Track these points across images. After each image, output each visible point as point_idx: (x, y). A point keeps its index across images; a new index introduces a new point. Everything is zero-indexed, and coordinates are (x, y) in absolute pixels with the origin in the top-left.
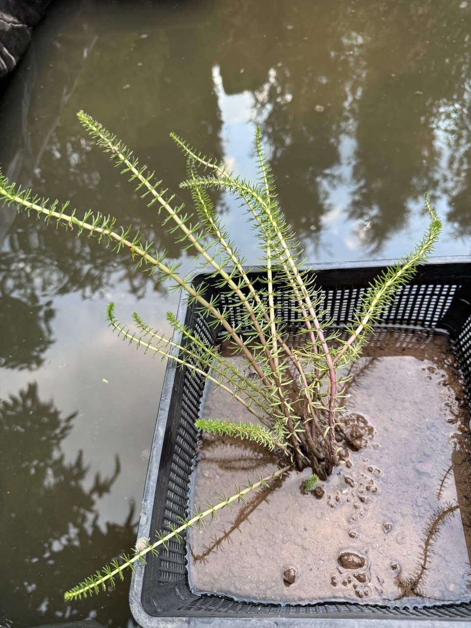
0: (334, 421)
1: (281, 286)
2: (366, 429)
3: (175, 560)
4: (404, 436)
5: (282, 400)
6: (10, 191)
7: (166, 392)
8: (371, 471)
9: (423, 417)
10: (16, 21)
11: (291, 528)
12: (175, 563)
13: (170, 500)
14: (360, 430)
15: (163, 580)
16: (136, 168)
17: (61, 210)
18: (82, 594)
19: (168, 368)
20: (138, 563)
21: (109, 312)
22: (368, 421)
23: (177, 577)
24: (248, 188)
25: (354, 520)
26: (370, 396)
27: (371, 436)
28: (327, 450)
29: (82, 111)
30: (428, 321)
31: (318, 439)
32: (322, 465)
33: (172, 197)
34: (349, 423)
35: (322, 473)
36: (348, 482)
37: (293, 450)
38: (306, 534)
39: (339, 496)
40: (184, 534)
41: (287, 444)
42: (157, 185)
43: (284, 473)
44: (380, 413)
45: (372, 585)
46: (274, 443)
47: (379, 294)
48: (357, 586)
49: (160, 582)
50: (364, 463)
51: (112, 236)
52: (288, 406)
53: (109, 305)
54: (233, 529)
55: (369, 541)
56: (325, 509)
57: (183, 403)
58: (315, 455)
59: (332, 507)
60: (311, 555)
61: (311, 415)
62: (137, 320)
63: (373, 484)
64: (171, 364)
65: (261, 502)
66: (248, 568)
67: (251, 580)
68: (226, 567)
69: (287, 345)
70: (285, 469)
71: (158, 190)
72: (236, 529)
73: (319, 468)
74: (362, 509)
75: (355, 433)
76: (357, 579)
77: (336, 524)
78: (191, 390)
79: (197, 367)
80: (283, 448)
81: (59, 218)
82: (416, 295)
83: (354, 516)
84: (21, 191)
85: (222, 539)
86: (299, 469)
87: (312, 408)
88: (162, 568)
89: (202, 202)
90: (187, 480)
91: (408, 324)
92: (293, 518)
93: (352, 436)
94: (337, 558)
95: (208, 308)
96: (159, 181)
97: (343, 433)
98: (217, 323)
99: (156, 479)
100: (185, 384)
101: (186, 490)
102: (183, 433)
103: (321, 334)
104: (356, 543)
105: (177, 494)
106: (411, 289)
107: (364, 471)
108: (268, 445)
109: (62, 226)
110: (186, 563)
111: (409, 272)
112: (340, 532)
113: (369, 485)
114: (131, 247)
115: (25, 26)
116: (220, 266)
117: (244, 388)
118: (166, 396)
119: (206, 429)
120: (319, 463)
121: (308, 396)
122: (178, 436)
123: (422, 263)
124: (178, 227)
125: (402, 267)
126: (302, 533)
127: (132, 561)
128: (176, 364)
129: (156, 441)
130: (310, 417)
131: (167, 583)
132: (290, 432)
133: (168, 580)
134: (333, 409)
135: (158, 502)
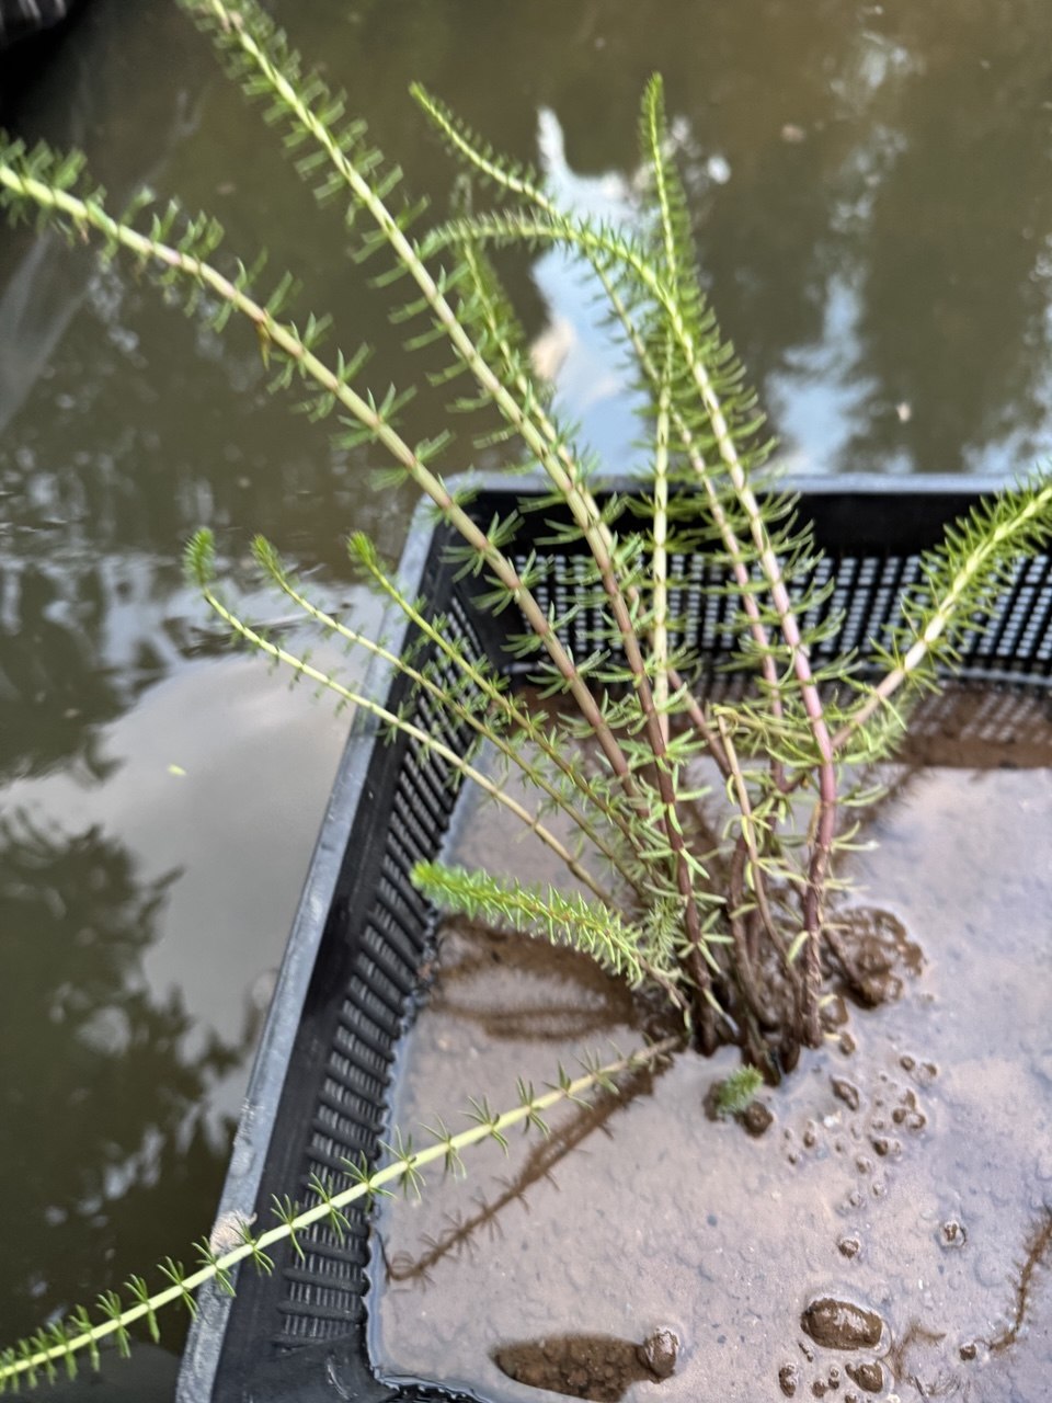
0: (822, 921)
1: (692, 527)
3: (331, 1282)
5: (675, 844)
7: (342, 799)
11: (670, 1214)
12: (330, 1289)
13: (332, 1107)
15: (290, 1340)
18: (23, 1375)
19: (353, 735)
20: (215, 1287)
21: (199, 561)
23: (334, 1329)
24: (615, 244)
28: (788, 1001)
31: (765, 970)
32: (770, 1042)
35: (771, 1063)
36: (842, 1095)
37: (694, 995)
38: (713, 1235)
39: (816, 1132)
40: (363, 1206)
41: (677, 973)
43: (662, 1058)
45: (899, 1401)
46: (644, 963)
47: (974, 562)
49: (277, 1345)
52: (693, 861)
54: (505, 1199)
57: (391, 840)
58: (755, 1012)
59: (792, 1161)
60: (724, 1297)
61: (753, 897)
64: (364, 725)
65: (587, 1132)
70: (664, 1046)
72: (516, 1202)
73: (761, 1051)
74: (879, 1175)
75: (868, 960)
77: (802, 1213)
78: (417, 808)
80: (667, 983)
86: (705, 1049)
87: (757, 873)
88: (287, 1305)
90: (387, 1056)
93: (860, 966)
95: (479, 551)
97: (836, 955)
99: (292, 1045)
100: (400, 788)
101: (383, 1083)
102: (385, 922)
103: (801, 661)
105: (353, 1093)
108: (625, 970)
110: (365, 1288)
114: (259, 323)
117: (568, 797)
118: (340, 810)
120: (763, 1036)
121: (750, 840)
122: (369, 929)
127: (191, 1282)
128: (377, 724)
129: (302, 934)
130: (750, 901)
131: (301, 1349)
132: (690, 940)
133: (304, 1340)
134: (821, 882)
135: (289, 1110)
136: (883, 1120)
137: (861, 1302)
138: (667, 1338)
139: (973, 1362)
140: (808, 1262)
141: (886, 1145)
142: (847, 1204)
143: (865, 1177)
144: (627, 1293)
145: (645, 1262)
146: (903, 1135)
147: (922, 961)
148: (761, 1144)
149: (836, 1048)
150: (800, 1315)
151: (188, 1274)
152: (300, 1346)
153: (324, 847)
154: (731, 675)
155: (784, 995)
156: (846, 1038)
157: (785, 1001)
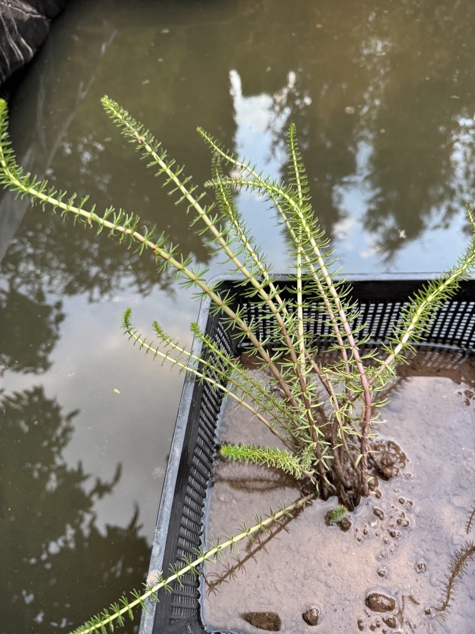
0: (367, 449)
1: (312, 297)
2: (398, 456)
3: (187, 594)
5: (310, 423)
6: (24, 182)
7: (183, 409)
8: (402, 503)
9: (459, 445)
10: (35, 11)
11: (314, 563)
12: (187, 597)
13: (184, 527)
14: (391, 457)
15: (175, 617)
16: (164, 161)
17: (80, 204)
19: (186, 381)
20: (149, 599)
21: (126, 318)
22: (401, 448)
23: (189, 612)
24: (279, 190)
25: (383, 556)
26: (401, 420)
27: (402, 464)
29: (107, 97)
30: (465, 341)
31: (346, 466)
32: (349, 494)
33: (202, 195)
34: (380, 449)
35: (350, 503)
37: (320, 478)
39: (367, 529)
41: (314, 471)
42: (186, 181)
43: (308, 502)
44: (412, 439)
45: (402, 631)
46: (301, 470)
47: (420, 310)
48: (386, 631)
49: (171, 619)
50: (395, 493)
51: (134, 237)
52: (317, 428)
53: (126, 311)
57: (201, 421)
58: (343, 483)
59: (359, 540)
60: (336, 594)
61: (341, 441)
62: (158, 329)
63: (404, 517)
64: (189, 377)
66: (265, 604)
67: (269, 619)
68: (242, 602)
69: (316, 363)
70: (309, 497)
71: (187, 187)
73: (346, 498)
74: (392, 545)
75: (385, 461)
76: (387, 623)
77: (364, 560)
78: (208, 406)
80: (310, 476)
81: (76, 214)
82: (455, 313)
84: (36, 182)
85: (235, 568)
86: (324, 498)
87: (342, 433)
88: (174, 604)
89: (227, 203)
90: (202, 504)
91: (444, 343)
92: (317, 551)
93: (382, 463)
94: (364, 599)
95: (233, 319)
96: (188, 177)
97: (373, 460)
98: (244, 335)
99: (171, 505)
100: (203, 400)
101: (200, 515)
102: (200, 453)
103: (356, 351)
104: (386, 583)
105: (191, 520)
106: (450, 305)
107: (394, 502)
108: (294, 473)
109: (80, 222)
110: (199, 596)
111: (451, 287)
113: (400, 518)
114: (154, 249)
115: (44, 17)
116: (250, 273)
117: (270, 408)
118: (183, 412)
119: (232, 455)
120: (346, 492)
121: (339, 420)
122: (195, 457)
123: (466, 278)
124: (207, 228)
125: (444, 281)
127: (143, 598)
128: (195, 377)
129: (172, 462)
130: (340, 443)
131: (179, 620)
132: (318, 458)
133: (179, 617)
134: (367, 436)
135: (172, 530)
136: (393, 523)
137: (387, 594)
138: (315, 610)
139: (430, 616)
140: (367, 580)
141: (395, 533)
142: (381, 557)
143: (387, 545)
144: (298, 594)
145: (304, 581)
146: (401, 529)
147: (406, 461)
148: (347, 533)
149: (375, 496)
150: (364, 600)
151: (141, 595)
153: (178, 427)
155: (354, 476)
156: (378, 491)
157: (354, 478)
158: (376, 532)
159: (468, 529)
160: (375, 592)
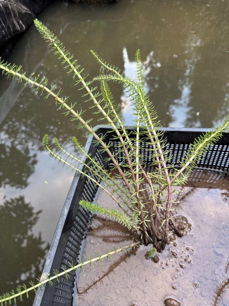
0: (168, 217)
1: (144, 137)
2: (187, 225)
3: (66, 290)
4: (209, 231)
5: (138, 200)
7: (72, 189)
8: (188, 250)
10: (28, 10)
13: (67, 253)
14: (183, 225)
15: (56, 301)
16: (63, 52)
19: (75, 176)
20: (40, 288)
23: (66, 300)
24: (130, 81)
27: (189, 229)
28: (163, 235)
29: (37, 19)
30: (226, 167)
31: (159, 228)
32: (159, 243)
35: (159, 248)
36: (174, 255)
37: (143, 232)
38: (146, 284)
39: (168, 263)
41: (139, 227)
43: (137, 246)
46: (131, 225)
47: (200, 146)
49: (53, 302)
51: (44, 89)
52: (142, 205)
55: (184, 292)
56: (159, 270)
58: (156, 237)
61: (155, 212)
63: (189, 257)
64: (77, 174)
68: (97, 298)
69: (145, 171)
70: (137, 243)
73: (157, 245)
75: (180, 227)
78: (88, 192)
79: (92, 177)
80: (137, 229)
82: (221, 151)
83: (176, 276)
86: (146, 245)
87: (156, 207)
88: (56, 294)
89: (106, 91)
90: (80, 243)
92: (140, 273)
93: (178, 228)
94: (164, 301)
95: (99, 141)
97: (173, 225)
99: (59, 239)
100: (85, 187)
101: (79, 249)
102: (80, 215)
103: (164, 164)
105: (72, 250)
106: (218, 147)
108: (127, 226)
110: (73, 292)
112: (167, 285)
113: (186, 258)
114: (55, 97)
118: (72, 191)
120: (158, 242)
121: (154, 200)
122: (77, 216)
124: (88, 94)
126: (144, 283)
127: (36, 286)
128: (80, 174)
129: (62, 216)
131: (59, 304)
132: (142, 221)
133: (59, 302)
134: (169, 209)
135: (58, 252)
151: (35, 284)
152: (58, 303)
153: (68, 199)
154: (151, 167)
158: (172, 264)
159: (226, 271)
160: (170, 297)
